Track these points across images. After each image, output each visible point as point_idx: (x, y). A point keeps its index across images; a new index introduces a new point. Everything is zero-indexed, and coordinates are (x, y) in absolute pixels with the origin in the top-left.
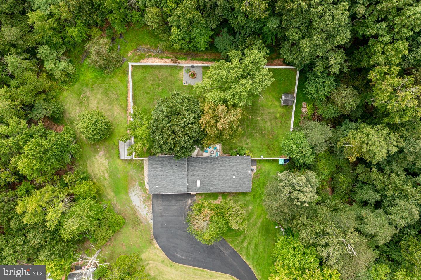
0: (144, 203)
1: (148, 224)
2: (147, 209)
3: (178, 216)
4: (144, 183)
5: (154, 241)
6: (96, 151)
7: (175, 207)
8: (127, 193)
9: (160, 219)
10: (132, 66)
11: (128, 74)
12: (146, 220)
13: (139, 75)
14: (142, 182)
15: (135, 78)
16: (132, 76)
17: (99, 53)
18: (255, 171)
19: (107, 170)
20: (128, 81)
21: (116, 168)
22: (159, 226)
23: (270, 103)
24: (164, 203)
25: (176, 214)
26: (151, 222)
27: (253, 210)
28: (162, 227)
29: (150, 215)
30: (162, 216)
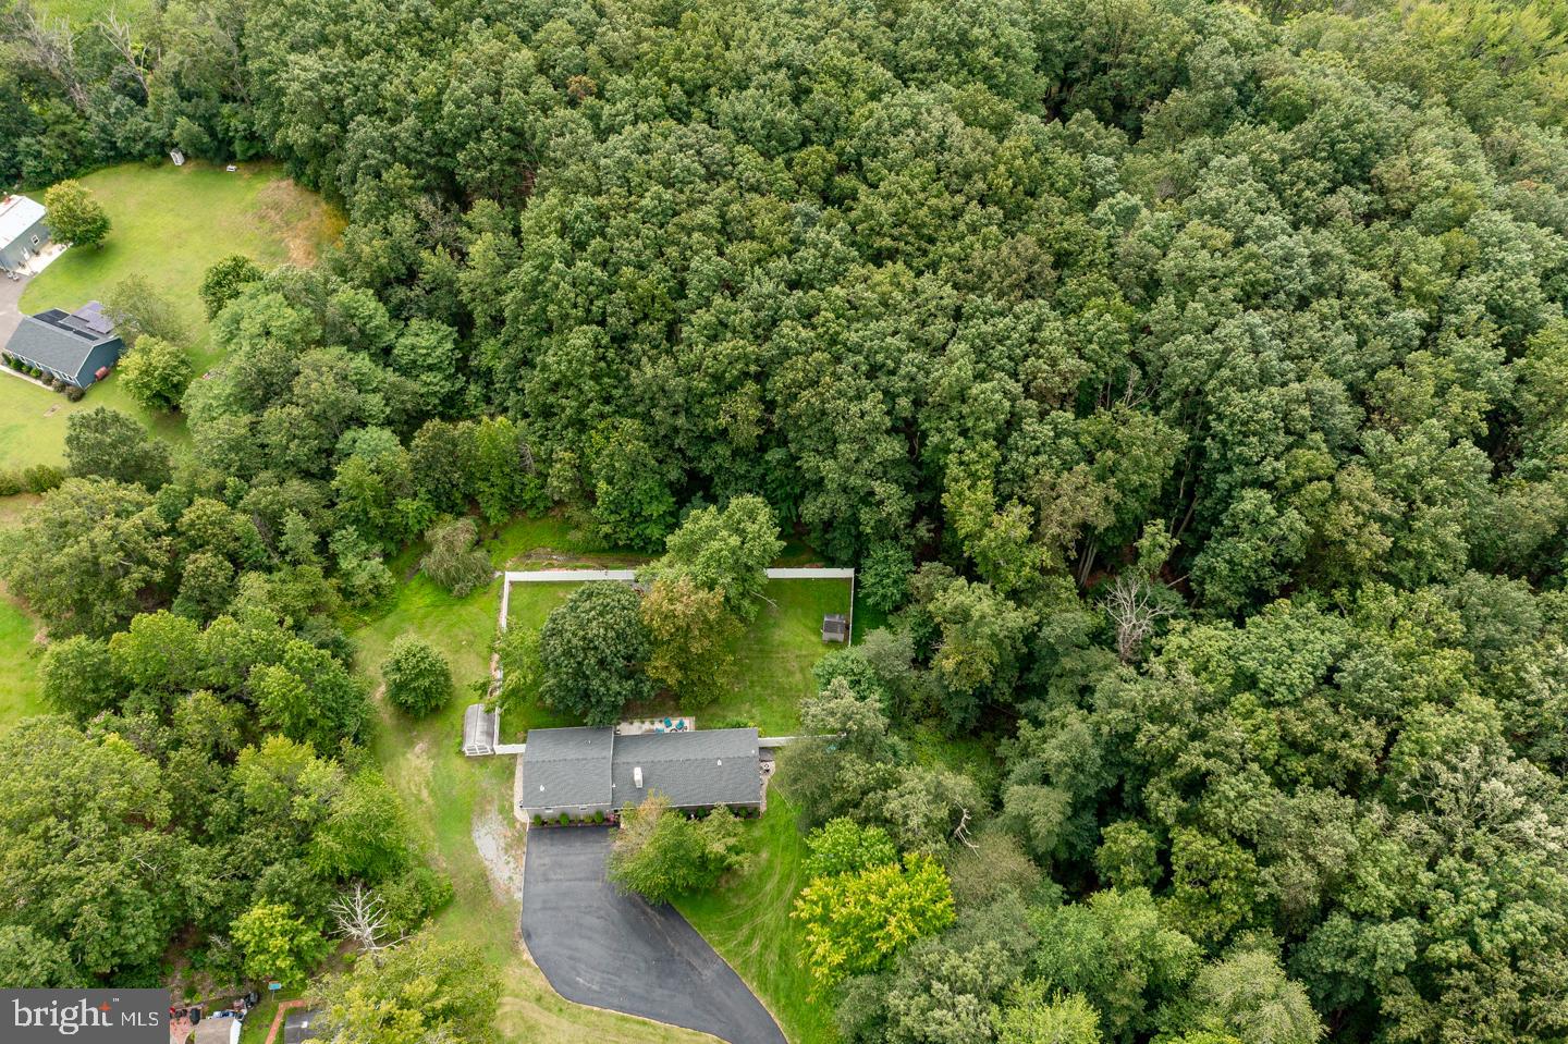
0: (506, 851)
1: (511, 901)
2: (512, 865)
3: (588, 879)
4: (512, 807)
5: (523, 946)
6: (410, 744)
7: (582, 858)
8: (469, 832)
9: (541, 887)
10: (512, 583)
11: (500, 597)
12: (508, 891)
13: (524, 597)
14: (507, 805)
15: (514, 603)
16: (510, 600)
17: (450, 547)
18: (772, 773)
19: (428, 784)
20: (499, 610)
21: (450, 777)
22: (538, 905)
23: (799, 639)
24: (555, 850)
25: (582, 875)
26: (519, 896)
27: (770, 861)
28: (544, 909)
29: (519, 880)
30: (547, 880)
